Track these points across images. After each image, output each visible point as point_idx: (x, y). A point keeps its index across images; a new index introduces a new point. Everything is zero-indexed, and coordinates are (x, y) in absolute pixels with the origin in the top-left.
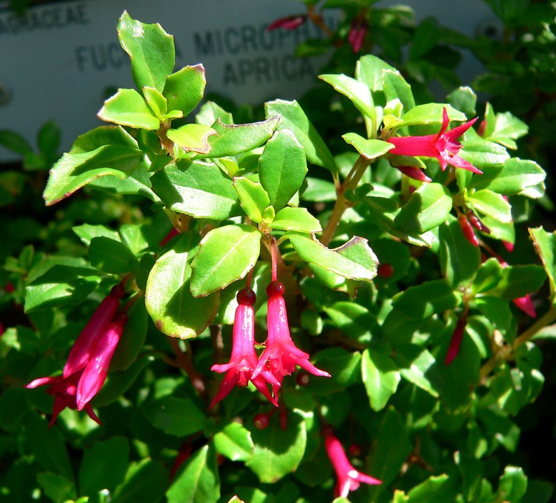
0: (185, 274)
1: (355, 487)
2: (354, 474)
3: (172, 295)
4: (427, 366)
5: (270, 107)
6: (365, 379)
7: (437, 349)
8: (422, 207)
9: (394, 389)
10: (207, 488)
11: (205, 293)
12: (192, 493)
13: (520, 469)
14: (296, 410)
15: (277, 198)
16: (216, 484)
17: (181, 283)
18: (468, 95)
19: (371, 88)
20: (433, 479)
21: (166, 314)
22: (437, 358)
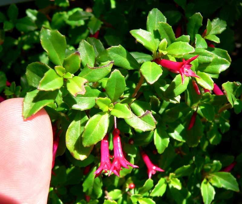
0: (80, 131)
1: (154, 173)
2: (154, 168)
3: (76, 141)
4: (181, 130)
5: (109, 51)
6: (155, 143)
7: (185, 123)
8: (176, 86)
9: (167, 146)
10: (97, 183)
11: (88, 146)
12: (92, 184)
13: (219, 161)
14: (129, 155)
15: (114, 97)
16: (101, 182)
17: (79, 135)
18: (199, 16)
19: (154, 29)
20: (185, 166)
21: (75, 149)
22: (185, 127)
